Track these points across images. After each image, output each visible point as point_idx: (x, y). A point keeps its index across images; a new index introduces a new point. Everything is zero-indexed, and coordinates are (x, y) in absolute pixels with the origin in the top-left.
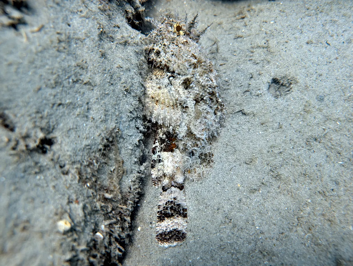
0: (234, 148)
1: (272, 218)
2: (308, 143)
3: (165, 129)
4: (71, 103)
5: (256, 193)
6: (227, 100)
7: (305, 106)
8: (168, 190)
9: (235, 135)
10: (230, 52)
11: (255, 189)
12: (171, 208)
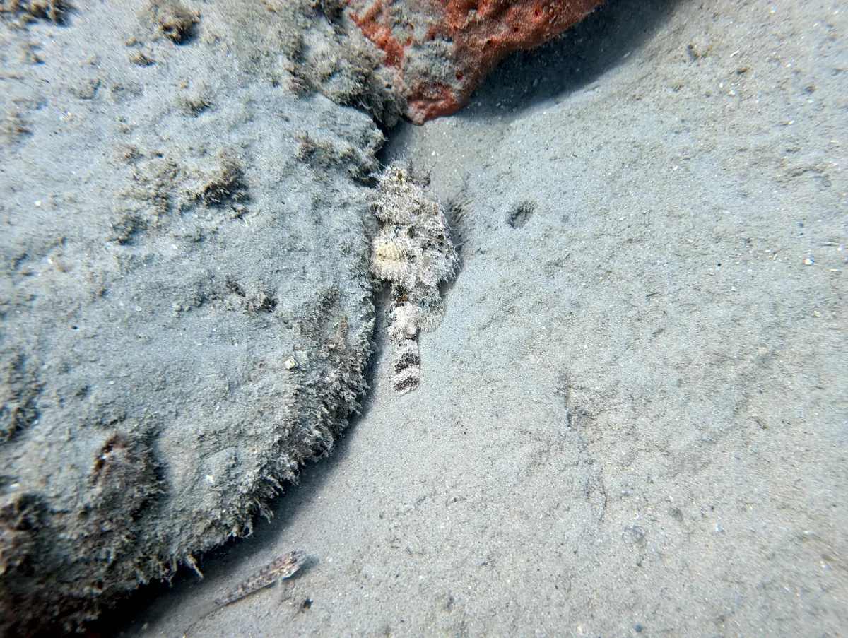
3: (396, 285)
4: (287, 269)
7: (546, 230)
9: (471, 277)
10: (478, 185)
12: (407, 360)
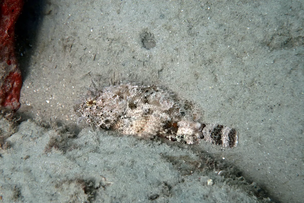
0: (185, 84)
1: (234, 73)
2: (191, 35)
3: (161, 128)
5: (218, 78)
6: (145, 78)
7: (166, 28)
8: (204, 135)
9: (176, 81)
10: (104, 66)
11: (215, 79)
12: (216, 135)
